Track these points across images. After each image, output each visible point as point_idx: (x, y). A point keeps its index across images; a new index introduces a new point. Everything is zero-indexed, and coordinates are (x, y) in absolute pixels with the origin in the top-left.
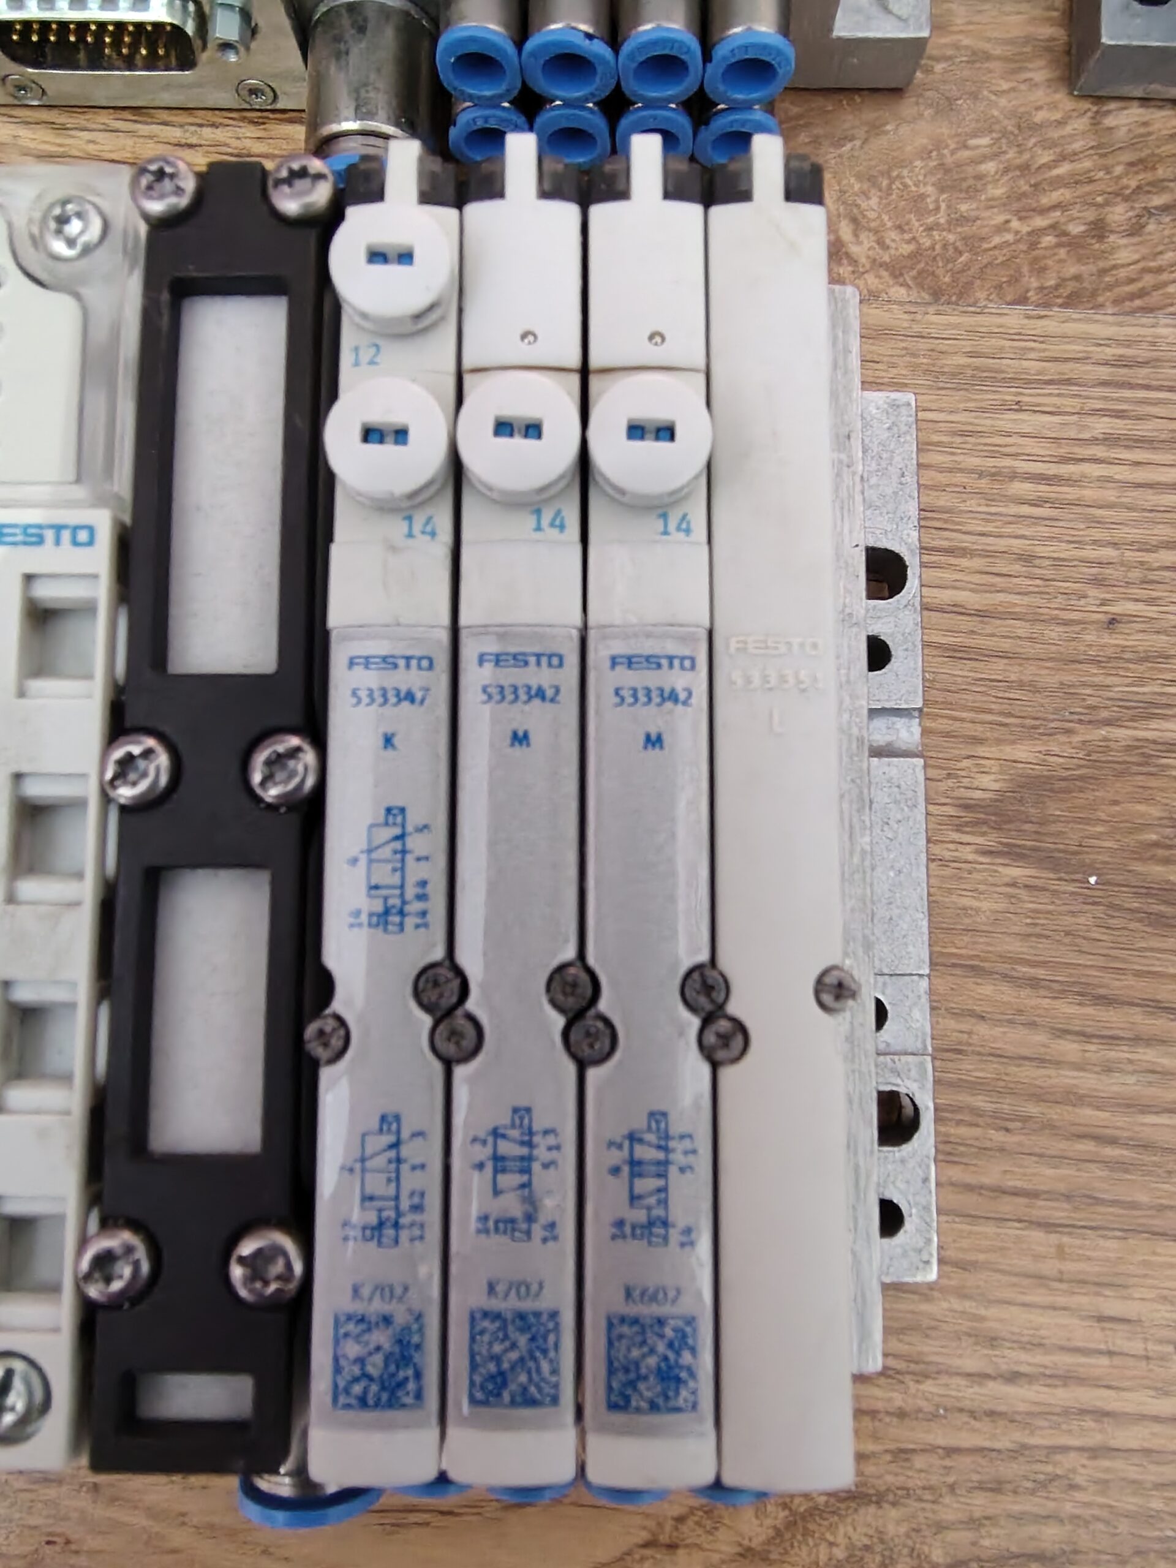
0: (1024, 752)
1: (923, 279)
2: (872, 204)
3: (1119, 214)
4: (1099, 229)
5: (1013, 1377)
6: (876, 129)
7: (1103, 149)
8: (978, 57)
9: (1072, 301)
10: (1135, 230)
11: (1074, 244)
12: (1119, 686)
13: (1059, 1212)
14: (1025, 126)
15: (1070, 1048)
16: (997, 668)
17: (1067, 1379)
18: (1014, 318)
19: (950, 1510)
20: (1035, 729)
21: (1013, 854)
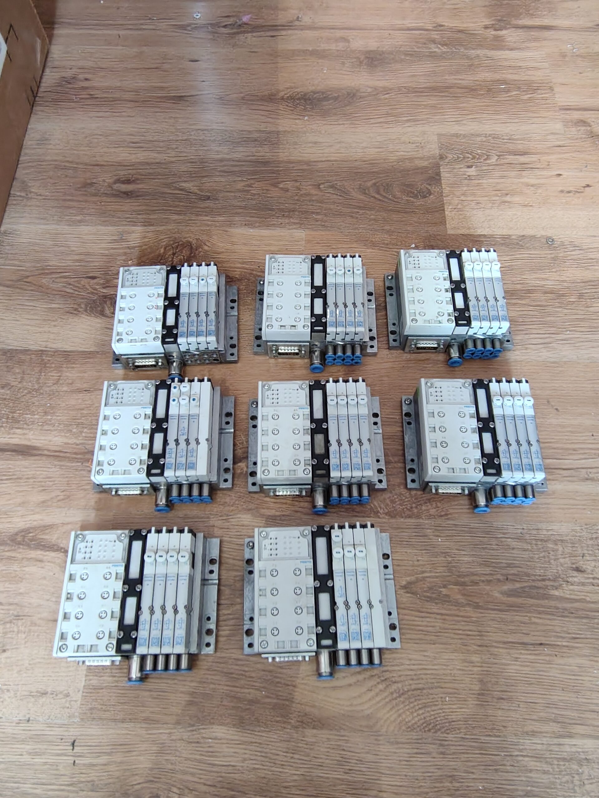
0: (408, 579)
1: (390, 515)
2: (382, 506)
3: (414, 505)
4: (412, 508)
5: (414, 665)
6: (382, 495)
7: (412, 497)
8: (394, 485)
9: (409, 517)
10: (416, 507)
11: (408, 509)
12: (419, 569)
13: (418, 641)
14: (401, 494)
15: (417, 619)
16: (404, 568)
17: (420, 664)
18: (402, 520)
19: (407, 683)
20: (409, 575)
21: (408, 592)
